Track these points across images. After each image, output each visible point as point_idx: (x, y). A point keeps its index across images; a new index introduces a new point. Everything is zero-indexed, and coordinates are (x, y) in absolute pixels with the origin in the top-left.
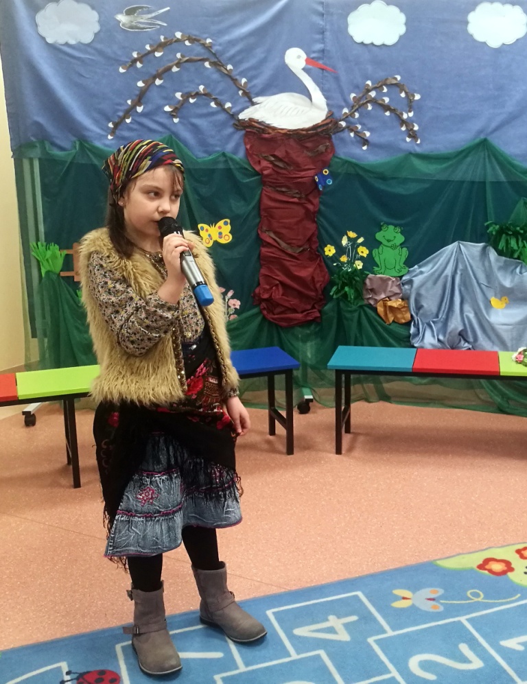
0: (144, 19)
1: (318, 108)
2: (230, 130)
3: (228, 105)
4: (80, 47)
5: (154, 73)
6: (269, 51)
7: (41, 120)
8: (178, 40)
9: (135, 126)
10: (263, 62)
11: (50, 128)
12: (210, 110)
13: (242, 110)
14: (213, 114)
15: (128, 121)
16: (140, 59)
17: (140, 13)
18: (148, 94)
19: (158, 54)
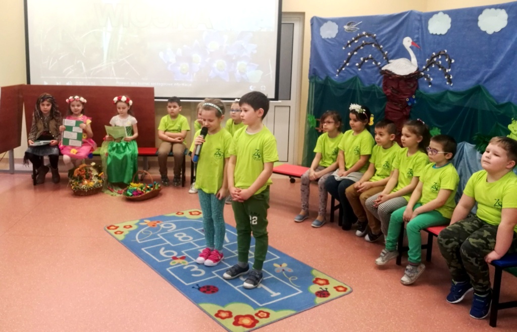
0: (353, 27)
1: (414, 65)
2: (379, 74)
3: (379, 63)
4: (332, 39)
5: (354, 49)
6: (397, 39)
7: (316, 68)
8: (364, 36)
9: (345, 71)
10: (394, 44)
11: (319, 71)
12: (372, 65)
13: (383, 66)
14: (373, 67)
15: (343, 69)
16: (350, 44)
17: (353, 25)
18: (352, 58)
19: (356, 41)
